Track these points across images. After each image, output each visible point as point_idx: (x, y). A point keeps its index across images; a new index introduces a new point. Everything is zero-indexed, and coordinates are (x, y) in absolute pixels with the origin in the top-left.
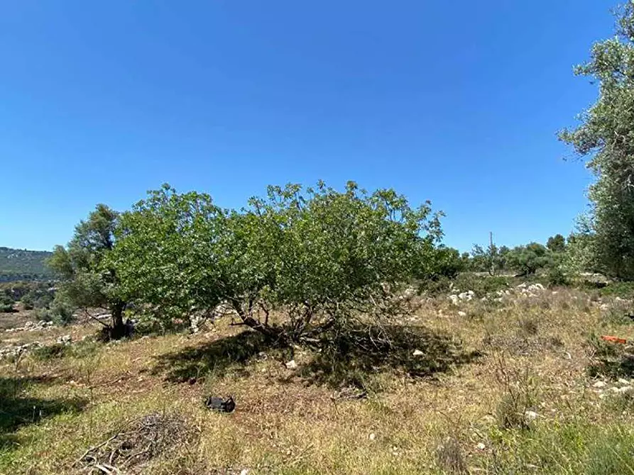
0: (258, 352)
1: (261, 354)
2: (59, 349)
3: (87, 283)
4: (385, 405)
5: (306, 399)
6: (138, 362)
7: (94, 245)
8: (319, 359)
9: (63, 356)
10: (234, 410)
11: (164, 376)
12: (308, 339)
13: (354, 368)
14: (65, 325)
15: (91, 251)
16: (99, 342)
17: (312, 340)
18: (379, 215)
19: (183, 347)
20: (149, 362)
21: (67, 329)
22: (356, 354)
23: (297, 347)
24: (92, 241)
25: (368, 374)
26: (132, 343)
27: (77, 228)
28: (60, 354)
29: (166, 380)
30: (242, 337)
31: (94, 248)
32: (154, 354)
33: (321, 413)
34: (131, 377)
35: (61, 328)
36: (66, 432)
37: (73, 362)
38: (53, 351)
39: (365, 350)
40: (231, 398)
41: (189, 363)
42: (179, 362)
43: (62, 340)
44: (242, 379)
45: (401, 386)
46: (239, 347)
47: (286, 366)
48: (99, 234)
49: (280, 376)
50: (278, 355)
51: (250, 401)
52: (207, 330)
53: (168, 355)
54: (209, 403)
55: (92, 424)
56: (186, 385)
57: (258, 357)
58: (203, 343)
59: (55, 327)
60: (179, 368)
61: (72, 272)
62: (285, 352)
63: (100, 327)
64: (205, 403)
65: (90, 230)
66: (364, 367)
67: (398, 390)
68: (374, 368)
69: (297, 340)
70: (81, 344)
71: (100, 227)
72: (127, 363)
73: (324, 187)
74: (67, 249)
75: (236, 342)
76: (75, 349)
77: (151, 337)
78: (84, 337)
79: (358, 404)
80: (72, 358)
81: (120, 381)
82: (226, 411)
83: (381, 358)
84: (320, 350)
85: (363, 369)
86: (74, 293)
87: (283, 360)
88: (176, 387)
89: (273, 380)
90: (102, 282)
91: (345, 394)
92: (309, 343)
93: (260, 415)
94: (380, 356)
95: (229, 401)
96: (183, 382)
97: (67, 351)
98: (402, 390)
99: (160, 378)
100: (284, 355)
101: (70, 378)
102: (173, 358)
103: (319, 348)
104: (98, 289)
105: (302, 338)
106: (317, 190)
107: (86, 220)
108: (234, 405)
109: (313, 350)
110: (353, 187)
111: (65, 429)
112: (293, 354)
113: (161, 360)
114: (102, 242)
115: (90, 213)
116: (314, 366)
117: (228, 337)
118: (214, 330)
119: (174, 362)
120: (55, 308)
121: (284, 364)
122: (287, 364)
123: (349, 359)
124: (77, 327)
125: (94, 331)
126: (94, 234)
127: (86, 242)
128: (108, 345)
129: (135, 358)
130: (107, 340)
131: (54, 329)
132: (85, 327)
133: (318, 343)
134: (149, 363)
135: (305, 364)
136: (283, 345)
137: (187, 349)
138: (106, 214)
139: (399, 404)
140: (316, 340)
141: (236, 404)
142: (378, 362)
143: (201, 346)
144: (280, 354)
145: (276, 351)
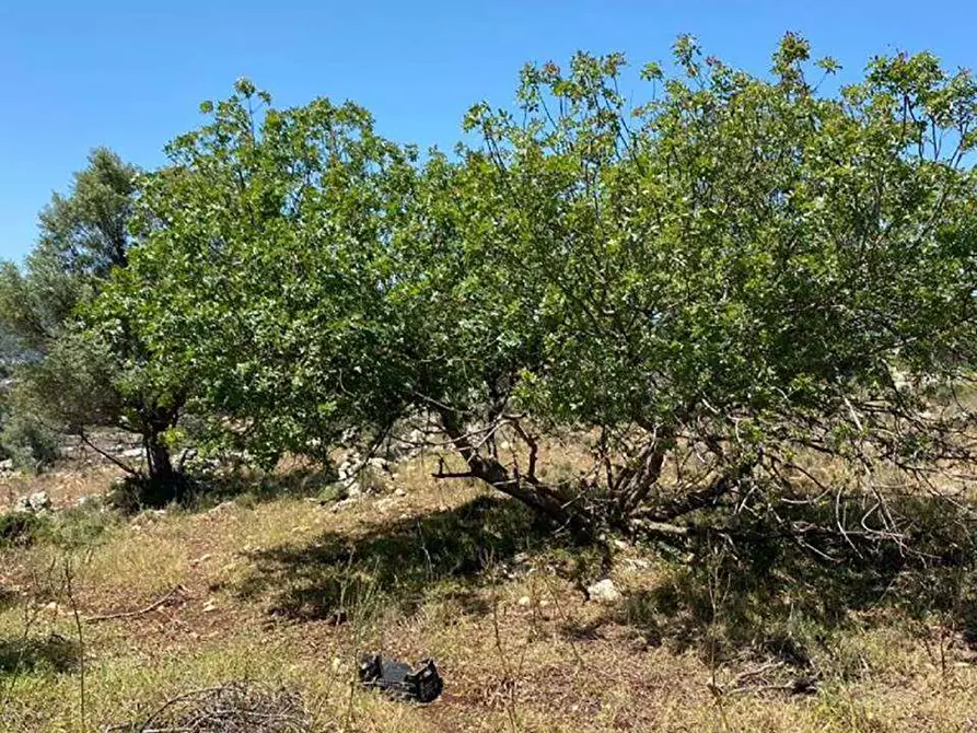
0: (512, 552)
1: (518, 558)
2: (20, 526)
3: (78, 361)
4: (870, 716)
5: (637, 685)
6: (207, 564)
7: (90, 262)
8: (684, 581)
9: (29, 543)
10: (439, 699)
11: (267, 603)
12: (654, 526)
13: (784, 611)
14: (40, 471)
15: (82, 279)
16: (115, 513)
17: (665, 527)
18: (879, 140)
19: (320, 532)
20: (232, 566)
21: (43, 480)
22: (796, 572)
23: (622, 545)
24: (82, 251)
25: (830, 628)
26: (194, 517)
27: (42, 217)
28: (23, 538)
29: (271, 612)
30: (472, 511)
31: (90, 270)
32: (246, 548)
33: (679, 724)
34: (188, 599)
35: (30, 478)
36: (28, 717)
37: (55, 556)
38: (9, 529)
39: (826, 563)
40: (431, 666)
41: (330, 572)
42: (307, 570)
43: (28, 505)
44: (462, 619)
45: (929, 665)
46: (465, 539)
47: (587, 594)
48: (98, 231)
49: (570, 618)
50: (564, 563)
51: (483, 678)
52: (378, 490)
53: (279, 551)
54: (373, 672)
55: (87, 704)
56: (320, 627)
57: (512, 566)
58: (370, 525)
59: (17, 474)
60: (304, 584)
61: (40, 331)
62: (586, 555)
63: (119, 476)
64: (362, 672)
65: (76, 220)
66: (820, 609)
67: (919, 677)
68: (853, 614)
69: (620, 527)
70: (73, 515)
71: (101, 212)
72: (178, 567)
73: (695, 58)
74: (24, 273)
75: (456, 527)
76: (58, 528)
77: (240, 504)
78: (82, 500)
79: (792, 707)
80: (51, 547)
81: (161, 608)
82: (418, 698)
83: (878, 588)
84: (691, 556)
85: (815, 616)
86: (50, 388)
87: (580, 578)
88: (295, 631)
89: (549, 626)
90: (113, 358)
91: (752, 679)
92: (655, 536)
93: (506, 714)
94: (873, 583)
95: (428, 673)
96: (314, 618)
97: (41, 530)
98: (932, 678)
99: (256, 607)
100: (582, 566)
101: (46, 595)
102: (291, 558)
103: (685, 551)
104: (102, 378)
105: (637, 521)
106: (675, 71)
107: (68, 194)
108: (440, 682)
109: (667, 556)
110: (795, 51)
111: (26, 711)
112: (608, 562)
113: (262, 562)
114: (108, 252)
115: (76, 174)
116: (667, 599)
117: (437, 512)
118: (399, 492)
119: (294, 569)
120: (16, 427)
121: (579, 587)
122: (590, 589)
123: (774, 585)
124: (65, 476)
125: (106, 486)
126: (86, 233)
127: (68, 254)
128: (135, 520)
129: (199, 555)
130: (134, 509)
131: (15, 480)
132: (84, 476)
133: (684, 537)
134: (235, 570)
135: (644, 594)
136: (582, 537)
137: (328, 536)
138: (114, 177)
139: (918, 716)
140: (678, 530)
141: (446, 682)
142: (863, 595)
143: (365, 531)
144: (572, 562)
145: (561, 553)
